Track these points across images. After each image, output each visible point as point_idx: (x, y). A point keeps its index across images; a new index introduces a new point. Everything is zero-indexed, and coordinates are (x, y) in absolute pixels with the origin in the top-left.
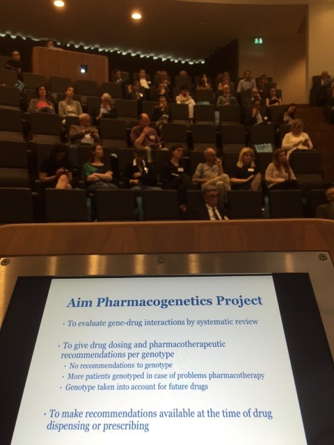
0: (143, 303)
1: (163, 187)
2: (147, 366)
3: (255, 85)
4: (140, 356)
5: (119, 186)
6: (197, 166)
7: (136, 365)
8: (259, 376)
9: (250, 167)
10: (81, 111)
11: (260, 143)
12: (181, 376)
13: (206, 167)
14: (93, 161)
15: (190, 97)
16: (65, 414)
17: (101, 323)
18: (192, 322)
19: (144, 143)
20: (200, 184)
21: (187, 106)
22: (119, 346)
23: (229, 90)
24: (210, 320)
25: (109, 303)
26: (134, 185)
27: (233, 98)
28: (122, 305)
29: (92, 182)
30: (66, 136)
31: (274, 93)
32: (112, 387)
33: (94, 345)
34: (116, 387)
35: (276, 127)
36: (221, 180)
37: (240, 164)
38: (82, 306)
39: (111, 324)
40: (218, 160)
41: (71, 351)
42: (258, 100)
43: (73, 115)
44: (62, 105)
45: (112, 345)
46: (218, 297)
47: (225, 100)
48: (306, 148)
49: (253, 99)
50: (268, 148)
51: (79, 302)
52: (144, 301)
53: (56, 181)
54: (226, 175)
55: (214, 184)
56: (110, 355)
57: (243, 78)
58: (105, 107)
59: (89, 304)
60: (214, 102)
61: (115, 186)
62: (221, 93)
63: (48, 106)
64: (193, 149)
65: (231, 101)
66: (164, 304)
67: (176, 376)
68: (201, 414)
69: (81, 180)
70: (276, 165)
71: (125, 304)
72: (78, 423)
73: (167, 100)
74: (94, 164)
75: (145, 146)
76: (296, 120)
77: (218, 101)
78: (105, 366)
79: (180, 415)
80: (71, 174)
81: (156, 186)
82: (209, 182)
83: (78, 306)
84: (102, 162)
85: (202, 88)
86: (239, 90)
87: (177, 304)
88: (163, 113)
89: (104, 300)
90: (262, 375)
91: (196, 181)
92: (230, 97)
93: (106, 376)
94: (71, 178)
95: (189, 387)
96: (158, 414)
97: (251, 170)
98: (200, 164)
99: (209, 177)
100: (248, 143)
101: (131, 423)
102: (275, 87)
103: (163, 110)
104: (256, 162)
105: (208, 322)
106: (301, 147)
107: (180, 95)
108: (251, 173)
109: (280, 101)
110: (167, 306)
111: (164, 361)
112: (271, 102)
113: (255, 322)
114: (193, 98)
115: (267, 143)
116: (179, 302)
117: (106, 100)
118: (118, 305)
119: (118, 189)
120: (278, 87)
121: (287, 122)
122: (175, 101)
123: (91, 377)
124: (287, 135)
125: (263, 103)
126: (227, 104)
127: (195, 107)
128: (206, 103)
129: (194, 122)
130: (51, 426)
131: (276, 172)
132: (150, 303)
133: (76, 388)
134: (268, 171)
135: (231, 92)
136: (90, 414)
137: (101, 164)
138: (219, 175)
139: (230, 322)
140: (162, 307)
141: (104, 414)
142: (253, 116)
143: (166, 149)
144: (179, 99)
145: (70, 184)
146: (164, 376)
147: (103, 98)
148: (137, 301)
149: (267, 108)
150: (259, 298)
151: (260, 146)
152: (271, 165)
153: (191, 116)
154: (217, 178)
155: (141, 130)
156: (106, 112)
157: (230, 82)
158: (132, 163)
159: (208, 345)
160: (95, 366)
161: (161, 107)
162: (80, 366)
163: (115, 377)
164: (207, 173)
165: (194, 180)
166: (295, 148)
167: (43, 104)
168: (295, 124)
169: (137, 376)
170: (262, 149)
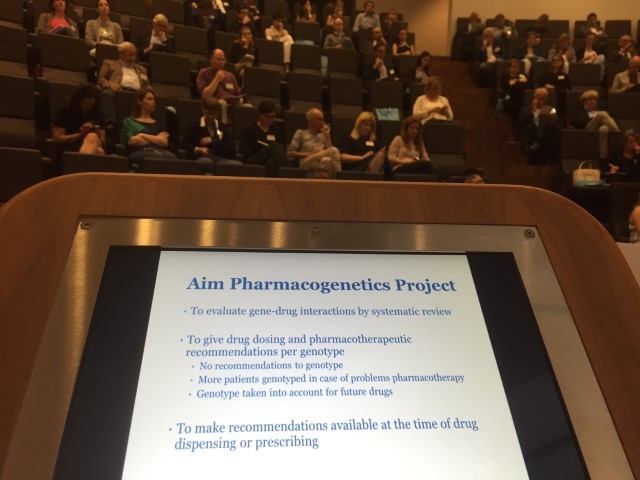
0: (296, 286)
1: (244, 160)
2: (309, 367)
3: (379, 23)
4: (298, 353)
5: (179, 155)
6: (294, 133)
7: (293, 366)
8: (458, 379)
9: (368, 140)
10: (122, 37)
11: (383, 107)
12: (355, 379)
13: (307, 135)
14: (139, 116)
15: (285, 32)
16: (200, 429)
17: (239, 312)
18: (366, 312)
19: (216, 94)
20: (298, 159)
21: (281, 45)
22: (266, 340)
23: (342, 27)
24: (389, 309)
25: (248, 285)
26: (201, 154)
27: (348, 39)
28: (267, 288)
29: (137, 147)
30: (96, 74)
31: (405, 37)
32: (263, 394)
33: (232, 340)
34: (268, 394)
35: (406, 86)
36: (328, 155)
37: (354, 135)
38: (210, 288)
39: (252, 313)
40: (326, 126)
41: (200, 347)
42: (383, 44)
43: (108, 43)
44: (91, 26)
45: (257, 340)
46: (398, 281)
47: (337, 41)
48: (444, 118)
49: (375, 43)
50: (394, 115)
51: (204, 283)
52: (297, 284)
53: (79, 142)
54: (335, 149)
55: (318, 160)
56: (256, 353)
57: (363, 12)
58: (157, 35)
59: (219, 285)
60: (320, 42)
61: (172, 155)
62: (331, 30)
63: (68, 26)
64: (288, 108)
65: (344, 43)
66: (325, 287)
67: (349, 379)
68: (386, 426)
69: (119, 142)
70: (403, 139)
71: (271, 287)
72: (219, 440)
73: (253, 33)
74: (141, 120)
75: (219, 98)
76: (432, 78)
77: (326, 42)
78: (251, 367)
79: (359, 427)
80: (103, 132)
81: (234, 158)
82: (310, 157)
83: (204, 287)
84: (153, 117)
85: (304, 20)
86: (356, 28)
87: (343, 289)
88: (246, 51)
89: (240, 281)
90: (462, 378)
91: (292, 156)
92: (343, 36)
93: (254, 380)
94: (103, 139)
95: (368, 392)
96: (329, 426)
97: (370, 144)
98: (299, 131)
99: (312, 150)
100: (367, 106)
101: (293, 438)
102: (406, 29)
103: (246, 46)
104: (378, 134)
105: (386, 312)
106: (438, 116)
107: (272, 27)
108: (370, 148)
109: (412, 48)
110: (329, 291)
111: (332, 360)
112: (400, 50)
113: (448, 312)
114: (290, 34)
115: (392, 107)
116: (346, 286)
117: (160, 24)
118: (261, 288)
119: (177, 160)
120: (411, 29)
121: (420, 80)
122: (264, 36)
123: (232, 380)
124: (420, 98)
125: (389, 50)
126: (339, 46)
127: (293, 46)
128: (309, 43)
129: (291, 69)
130: (180, 445)
131: (403, 149)
132: (306, 286)
133: (212, 395)
134: (392, 147)
135: (345, 30)
136: (234, 428)
137: (151, 121)
138: (325, 148)
139: (415, 313)
140: (322, 292)
141: (255, 428)
142: (375, 67)
143: (249, 105)
144: (270, 34)
145: (103, 147)
146: (334, 379)
147: (155, 20)
148: (287, 284)
149: (395, 57)
150: (451, 283)
151: (382, 110)
152: (398, 139)
153: (287, 59)
154: (322, 152)
155: (213, 73)
156: (159, 42)
157: (344, 15)
158: (199, 122)
159: (389, 340)
160: (236, 366)
161: (244, 43)
162: (214, 367)
163: (265, 381)
164: (309, 144)
165: (289, 152)
166: (430, 118)
167: (60, 22)
168: (430, 84)
169: (296, 379)
170: (386, 115)
